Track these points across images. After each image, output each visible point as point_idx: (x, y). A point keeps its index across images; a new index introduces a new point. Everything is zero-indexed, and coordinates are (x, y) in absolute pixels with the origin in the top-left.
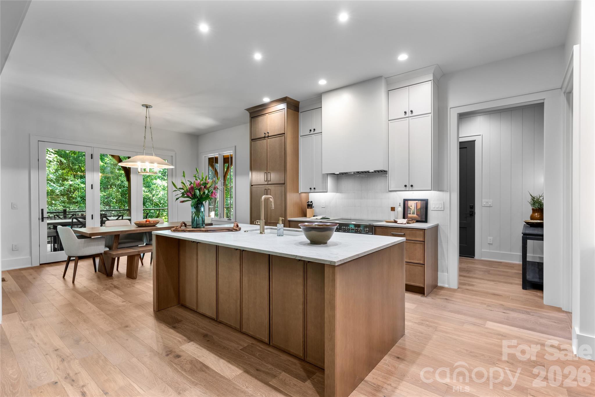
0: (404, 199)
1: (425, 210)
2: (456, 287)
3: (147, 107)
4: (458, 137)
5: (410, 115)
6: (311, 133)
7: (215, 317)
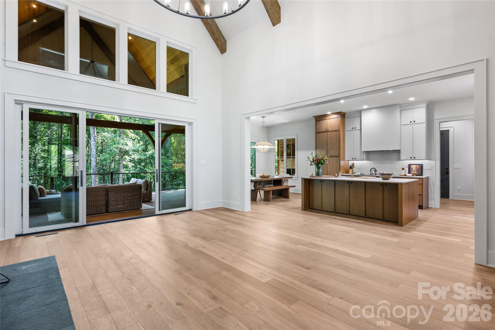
0: (409, 164)
1: (421, 170)
2: (439, 207)
3: (263, 117)
4: (440, 128)
5: (414, 123)
6: (353, 129)
7: (333, 211)
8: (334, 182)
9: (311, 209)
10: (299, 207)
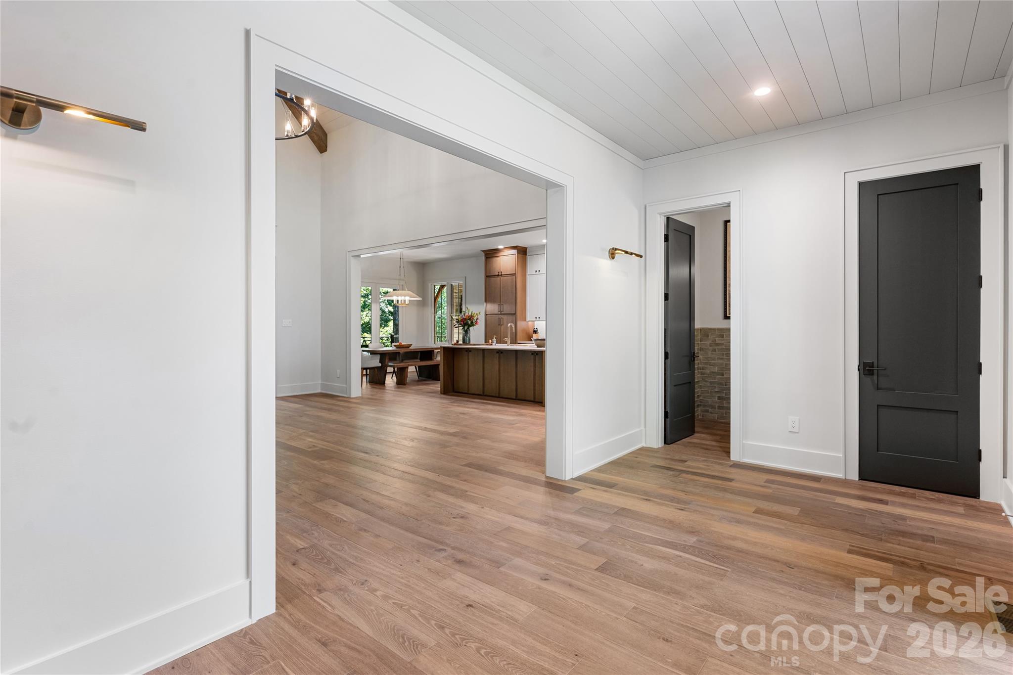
6: (536, 273)
7: (481, 393)
8: (481, 352)
9: (456, 392)
10: (438, 391)
